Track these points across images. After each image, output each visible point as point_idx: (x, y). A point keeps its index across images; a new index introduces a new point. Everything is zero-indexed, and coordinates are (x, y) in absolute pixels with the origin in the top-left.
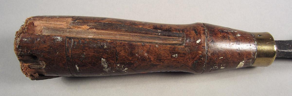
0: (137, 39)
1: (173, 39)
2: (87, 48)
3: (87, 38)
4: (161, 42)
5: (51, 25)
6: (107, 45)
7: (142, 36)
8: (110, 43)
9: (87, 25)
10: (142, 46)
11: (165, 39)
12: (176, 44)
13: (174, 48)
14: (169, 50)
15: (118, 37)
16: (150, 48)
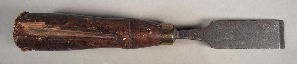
0: (88, 36)
1: (110, 35)
2: (58, 44)
3: (57, 35)
4: (102, 37)
5: (33, 26)
6: (69, 42)
7: (91, 34)
8: (71, 41)
9: (56, 28)
10: (91, 41)
11: (105, 36)
12: (111, 39)
13: (110, 42)
14: (107, 43)
15: (76, 35)
16: (96, 42)
